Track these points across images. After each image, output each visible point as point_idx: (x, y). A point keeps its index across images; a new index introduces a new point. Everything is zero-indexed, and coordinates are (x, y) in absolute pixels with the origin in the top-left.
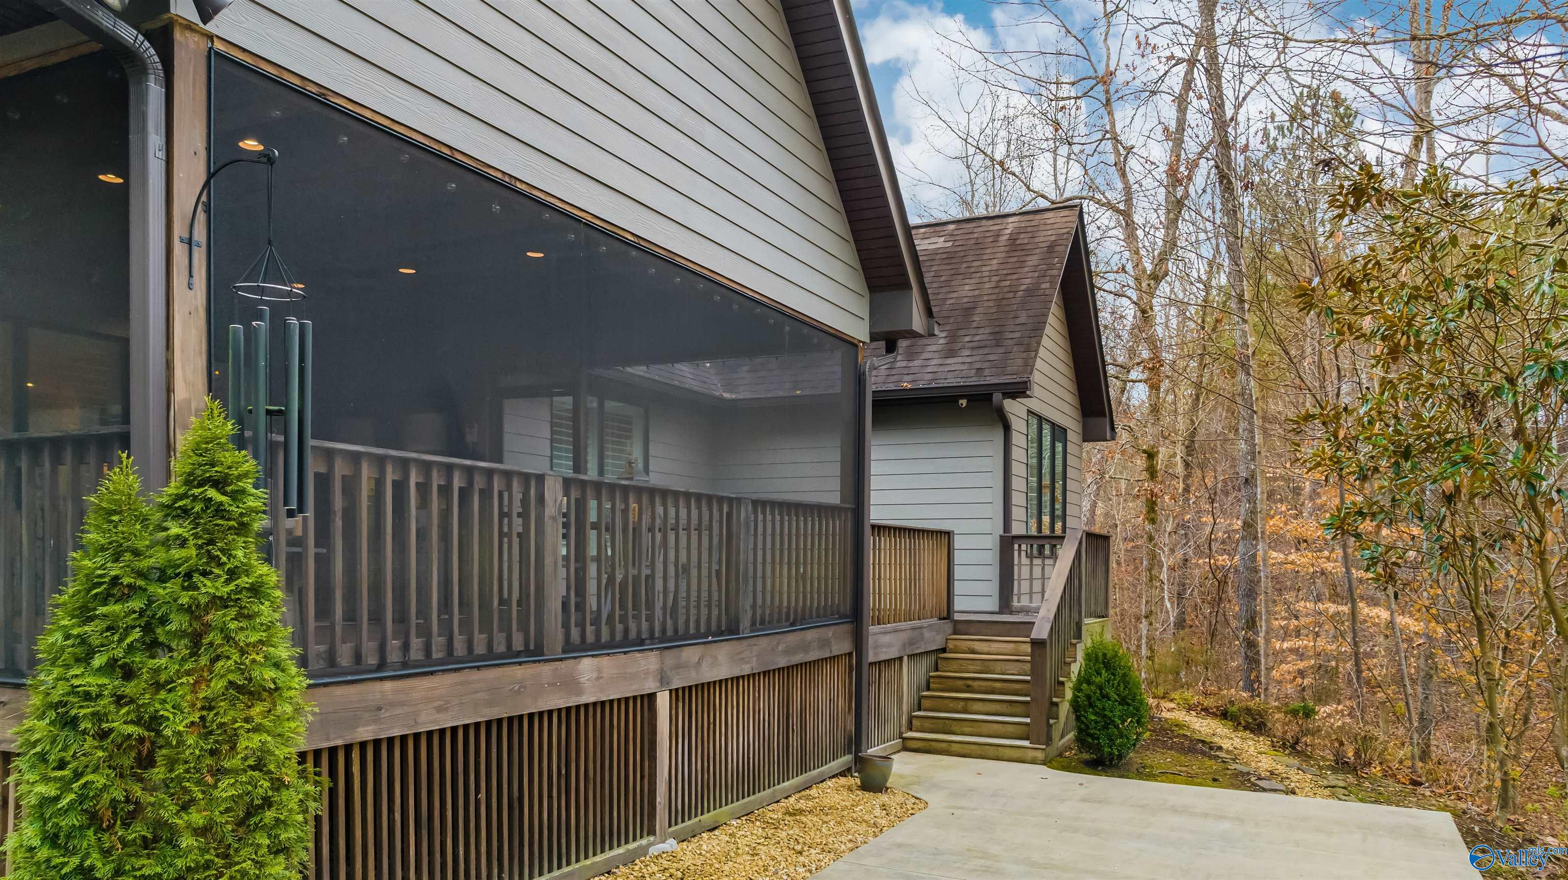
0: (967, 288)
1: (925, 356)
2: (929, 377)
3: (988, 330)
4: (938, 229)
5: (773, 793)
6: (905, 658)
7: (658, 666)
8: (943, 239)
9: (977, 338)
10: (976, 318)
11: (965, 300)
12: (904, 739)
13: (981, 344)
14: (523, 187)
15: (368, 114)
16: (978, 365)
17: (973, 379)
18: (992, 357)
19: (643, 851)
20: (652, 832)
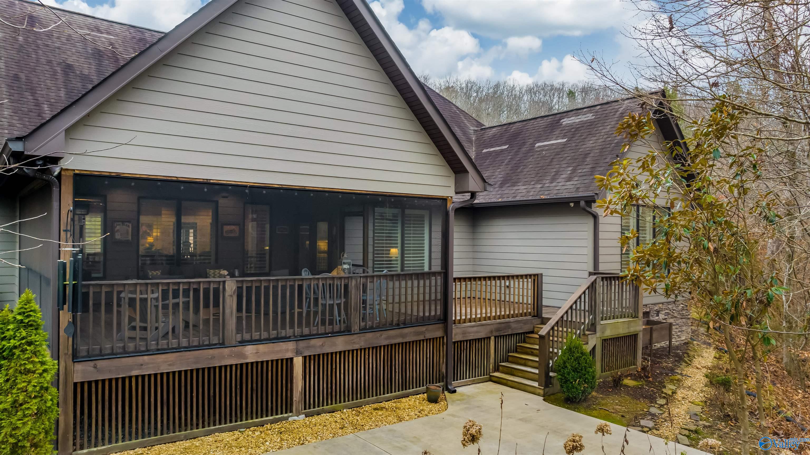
0: (591, 142)
1: (558, 181)
2: (555, 192)
3: (590, 166)
4: (592, 108)
5: (377, 399)
6: (493, 338)
7: (295, 347)
8: (592, 114)
9: (584, 170)
10: (588, 160)
11: (588, 149)
12: (491, 376)
13: (585, 174)
14: (214, 181)
15: (138, 176)
16: (578, 186)
17: (573, 194)
18: (586, 181)
19: (287, 418)
20: (291, 411)
